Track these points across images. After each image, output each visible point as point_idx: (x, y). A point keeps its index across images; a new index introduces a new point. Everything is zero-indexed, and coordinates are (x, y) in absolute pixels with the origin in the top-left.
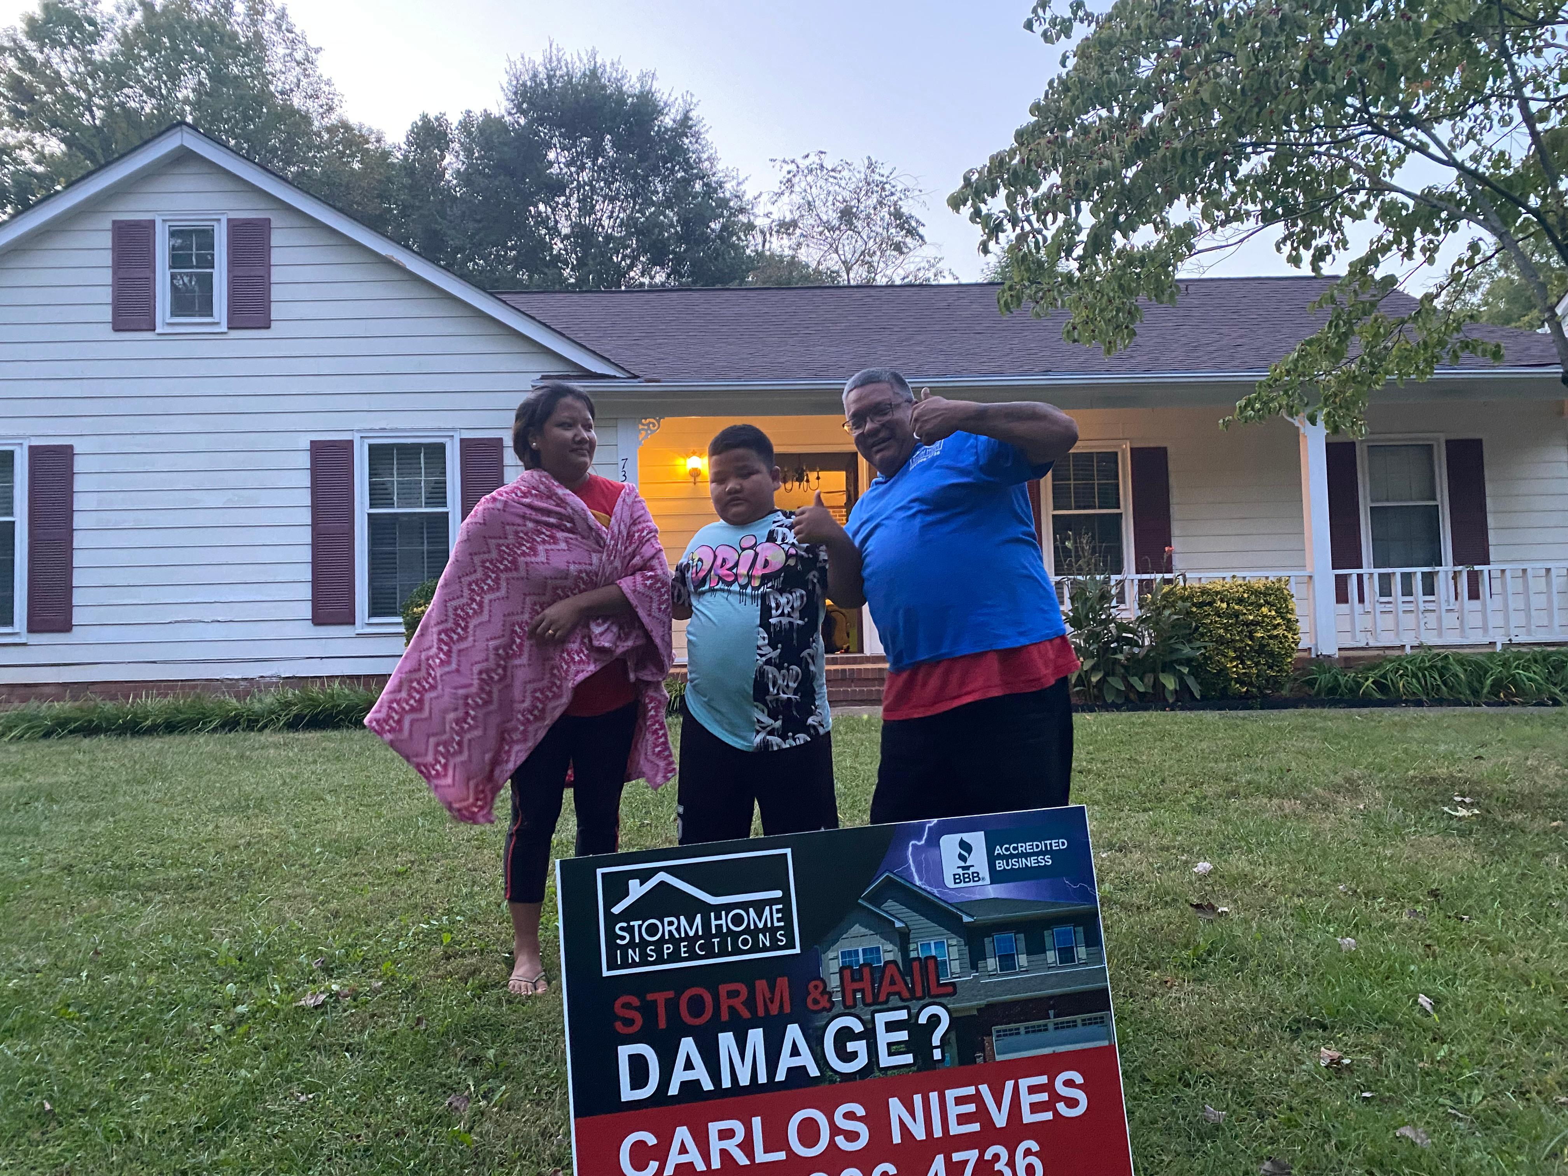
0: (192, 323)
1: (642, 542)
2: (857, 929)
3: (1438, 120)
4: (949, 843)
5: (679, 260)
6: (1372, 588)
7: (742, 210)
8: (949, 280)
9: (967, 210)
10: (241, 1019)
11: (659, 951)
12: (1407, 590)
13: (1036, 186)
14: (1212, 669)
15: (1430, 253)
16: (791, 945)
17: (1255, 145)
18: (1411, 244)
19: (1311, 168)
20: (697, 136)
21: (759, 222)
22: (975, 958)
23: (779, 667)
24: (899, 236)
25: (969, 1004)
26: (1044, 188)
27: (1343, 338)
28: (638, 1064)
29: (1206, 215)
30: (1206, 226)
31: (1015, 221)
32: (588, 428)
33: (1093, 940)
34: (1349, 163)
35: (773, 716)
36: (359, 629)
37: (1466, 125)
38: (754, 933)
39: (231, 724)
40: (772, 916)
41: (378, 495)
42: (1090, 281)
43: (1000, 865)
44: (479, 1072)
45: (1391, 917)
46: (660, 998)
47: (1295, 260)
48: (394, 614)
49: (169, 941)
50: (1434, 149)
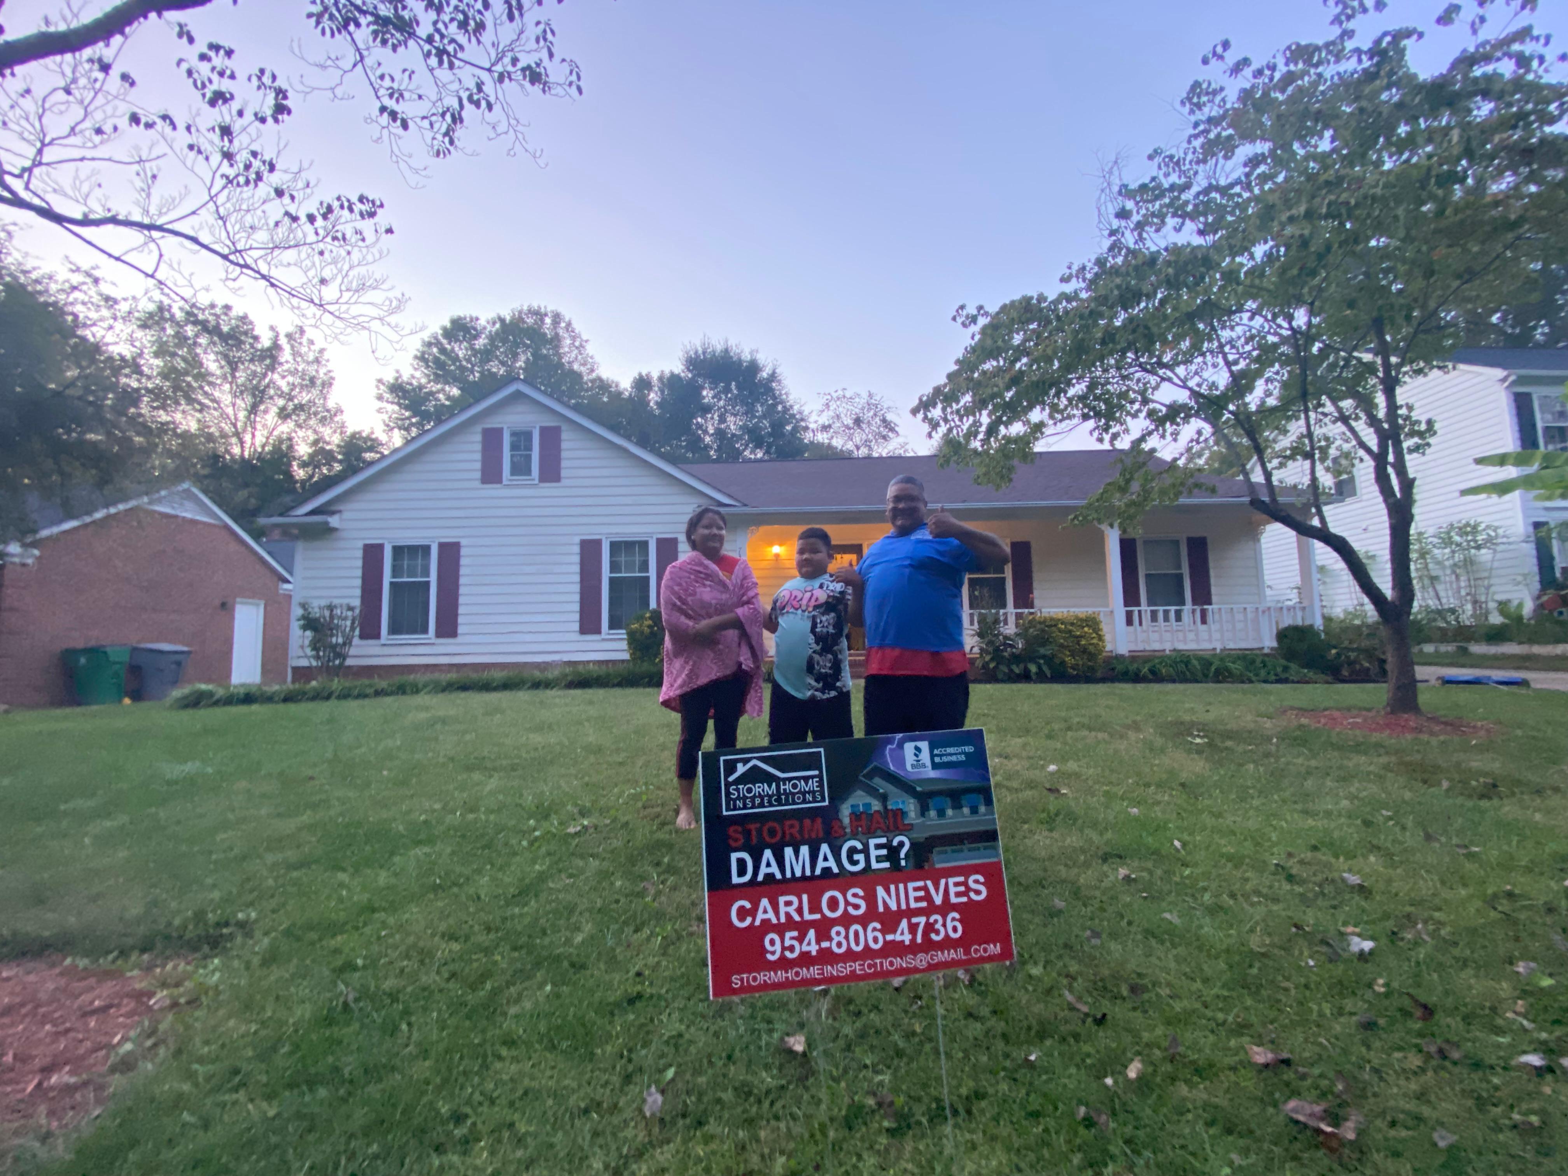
0: (521, 479)
1: (748, 589)
2: (860, 793)
3: (1178, 364)
4: (909, 747)
5: (769, 446)
6: (1146, 618)
7: (802, 420)
8: (911, 454)
9: (920, 416)
10: (536, 839)
11: (753, 802)
12: (1166, 619)
13: (958, 402)
14: (1057, 661)
15: (1175, 435)
16: (823, 800)
17: (1078, 379)
18: (1164, 431)
19: (1108, 391)
20: (779, 382)
21: (812, 426)
22: (924, 810)
23: (821, 655)
24: (885, 432)
25: (921, 836)
26: (962, 403)
27: (1128, 481)
28: (741, 863)
29: (1051, 417)
30: (1051, 422)
31: (946, 420)
32: (720, 528)
33: (989, 802)
34: (1129, 389)
35: (817, 681)
36: (603, 636)
37: (1193, 368)
38: (804, 793)
39: (537, 685)
40: (813, 785)
41: (614, 567)
42: (986, 452)
43: (937, 760)
44: (660, 870)
45: (1159, 797)
46: (753, 827)
47: (1100, 440)
48: (620, 628)
49: (501, 797)
50: (1176, 380)
